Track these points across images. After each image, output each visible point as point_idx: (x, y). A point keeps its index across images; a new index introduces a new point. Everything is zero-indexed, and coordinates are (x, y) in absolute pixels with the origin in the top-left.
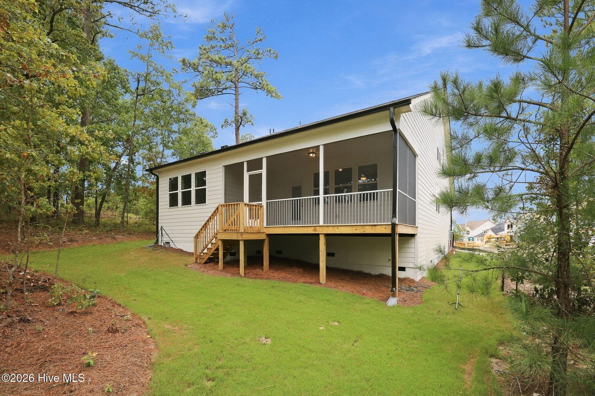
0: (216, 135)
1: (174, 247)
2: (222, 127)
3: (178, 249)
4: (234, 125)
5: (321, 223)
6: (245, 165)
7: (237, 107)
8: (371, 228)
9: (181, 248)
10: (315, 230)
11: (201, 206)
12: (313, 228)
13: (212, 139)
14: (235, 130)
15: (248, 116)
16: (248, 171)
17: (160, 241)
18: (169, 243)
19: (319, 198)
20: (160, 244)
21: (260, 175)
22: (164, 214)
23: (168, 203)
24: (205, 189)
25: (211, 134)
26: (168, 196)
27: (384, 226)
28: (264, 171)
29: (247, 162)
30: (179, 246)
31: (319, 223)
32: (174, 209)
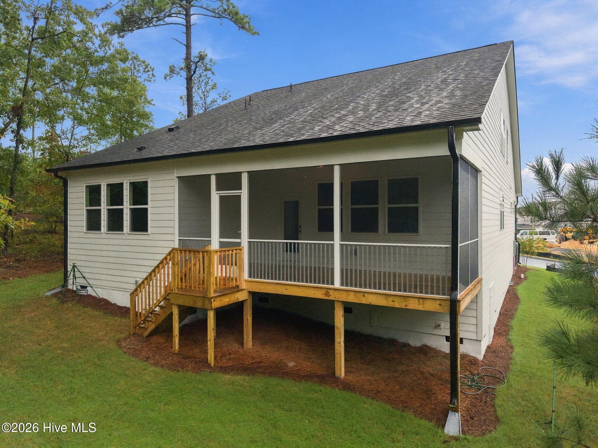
0: (153, 79)
1: (94, 294)
2: (165, 78)
3: (100, 299)
4: (184, 74)
5: (337, 284)
6: (213, 179)
7: (188, 47)
8: (417, 302)
9: (105, 297)
10: (327, 294)
11: (139, 236)
12: (323, 292)
13: (146, 83)
14: (185, 81)
15: (207, 60)
16: (218, 189)
17: (70, 282)
18: (86, 287)
19: (332, 245)
20: (70, 287)
21: (239, 197)
22: (76, 241)
23: (84, 223)
24: (147, 209)
25: (145, 76)
26: (85, 213)
27: (439, 302)
28: (244, 194)
29: (216, 175)
30: (102, 294)
31: (333, 283)
32: (93, 235)
